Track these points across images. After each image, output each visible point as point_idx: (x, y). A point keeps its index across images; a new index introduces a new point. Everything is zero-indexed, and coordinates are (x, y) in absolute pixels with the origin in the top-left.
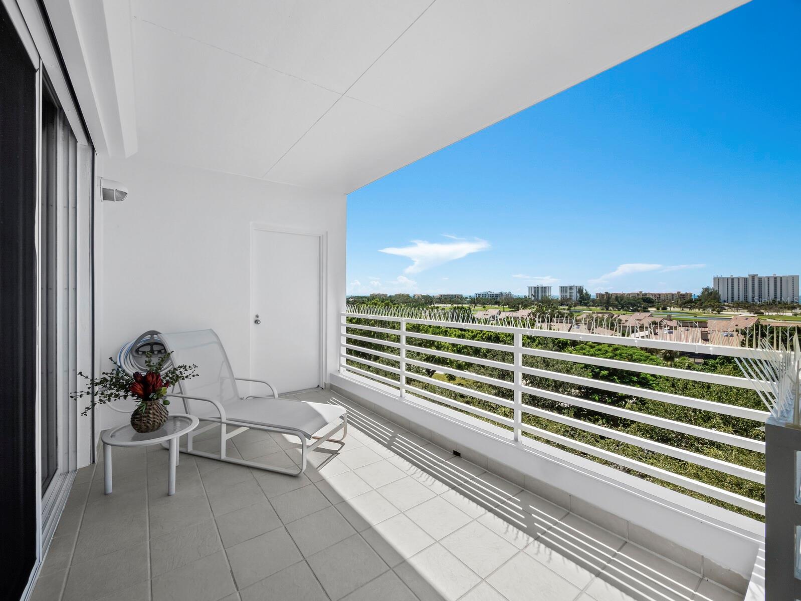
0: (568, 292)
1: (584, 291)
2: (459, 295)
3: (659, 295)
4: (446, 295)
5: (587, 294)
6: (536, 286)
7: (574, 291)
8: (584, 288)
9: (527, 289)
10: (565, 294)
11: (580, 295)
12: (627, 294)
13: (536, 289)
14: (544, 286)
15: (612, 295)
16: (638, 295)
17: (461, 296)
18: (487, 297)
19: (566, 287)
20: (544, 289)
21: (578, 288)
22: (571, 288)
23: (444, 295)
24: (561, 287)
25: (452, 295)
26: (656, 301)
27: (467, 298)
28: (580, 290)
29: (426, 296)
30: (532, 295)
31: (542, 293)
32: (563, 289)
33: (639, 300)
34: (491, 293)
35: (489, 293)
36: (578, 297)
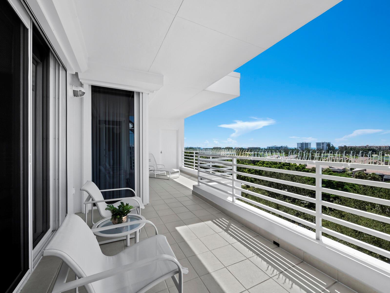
0: (321, 146)
1: (331, 145)
2: (259, 148)
3: (380, 147)
4: (251, 148)
5: (333, 147)
6: (302, 143)
7: (325, 145)
8: (331, 143)
9: (297, 144)
10: (319, 147)
11: (328, 148)
12: (359, 147)
13: (302, 144)
14: (306, 142)
15: (348, 147)
16: (366, 147)
17: (260, 148)
18: (274, 148)
19: (320, 143)
20: (307, 144)
21: (327, 143)
22: (323, 143)
23: (250, 148)
24: (317, 143)
25: (255, 148)
26: (378, 150)
27: (262, 149)
28: (329, 145)
29: (241, 148)
30: (299, 147)
31: (305, 146)
32: (318, 144)
33: (366, 150)
34: (276, 147)
35: (275, 147)
36: (327, 149)
